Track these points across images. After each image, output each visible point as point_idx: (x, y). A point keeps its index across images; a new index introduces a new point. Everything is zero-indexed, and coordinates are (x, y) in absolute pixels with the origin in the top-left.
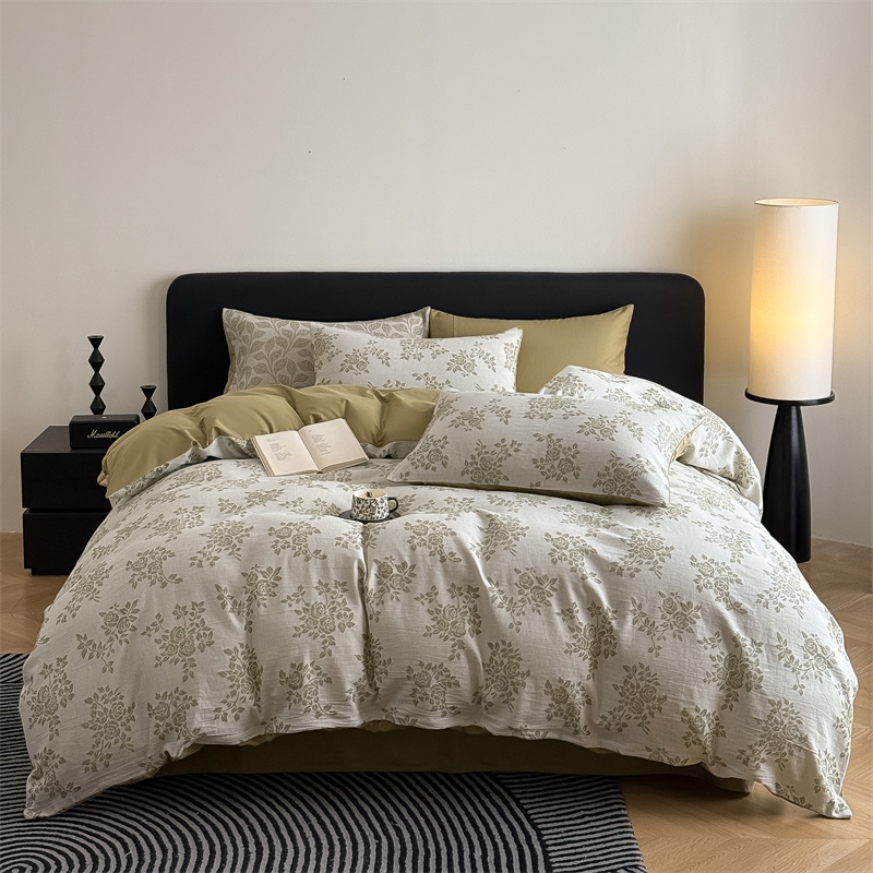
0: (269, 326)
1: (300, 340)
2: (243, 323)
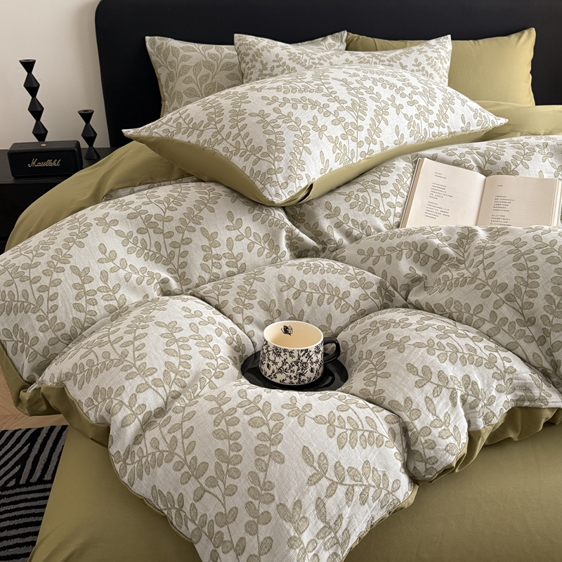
0: (194, 50)
1: (227, 64)
2: (168, 49)
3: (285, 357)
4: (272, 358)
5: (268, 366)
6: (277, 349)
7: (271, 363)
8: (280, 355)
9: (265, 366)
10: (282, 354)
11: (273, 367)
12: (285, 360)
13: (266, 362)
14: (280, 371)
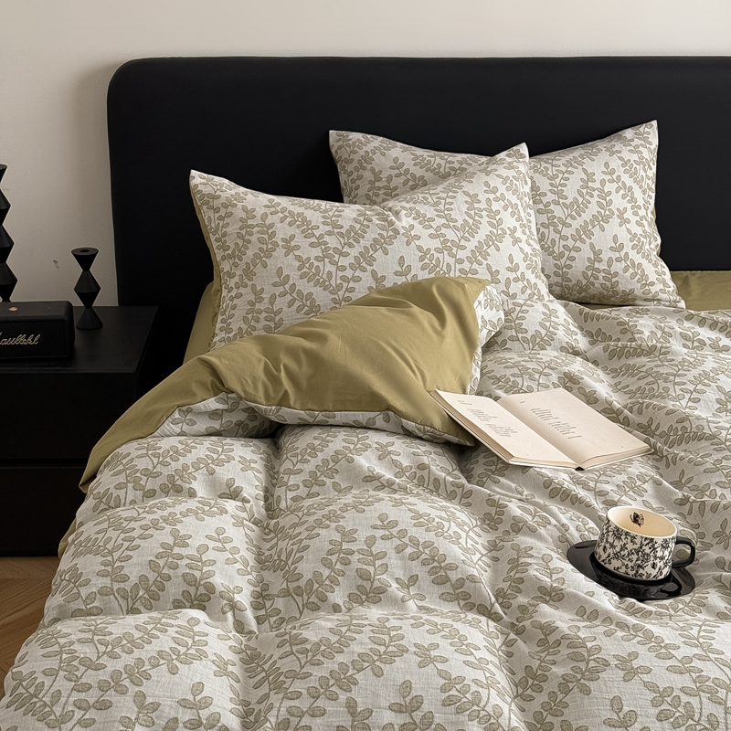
3: (625, 541)
4: (610, 540)
5: (605, 548)
6: (618, 530)
7: (608, 546)
8: (620, 538)
9: (601, 548)
10: (623, 537)
11: (610, 551)
12: (625, 545)
13: (603, 544)
14: (617, 556)
